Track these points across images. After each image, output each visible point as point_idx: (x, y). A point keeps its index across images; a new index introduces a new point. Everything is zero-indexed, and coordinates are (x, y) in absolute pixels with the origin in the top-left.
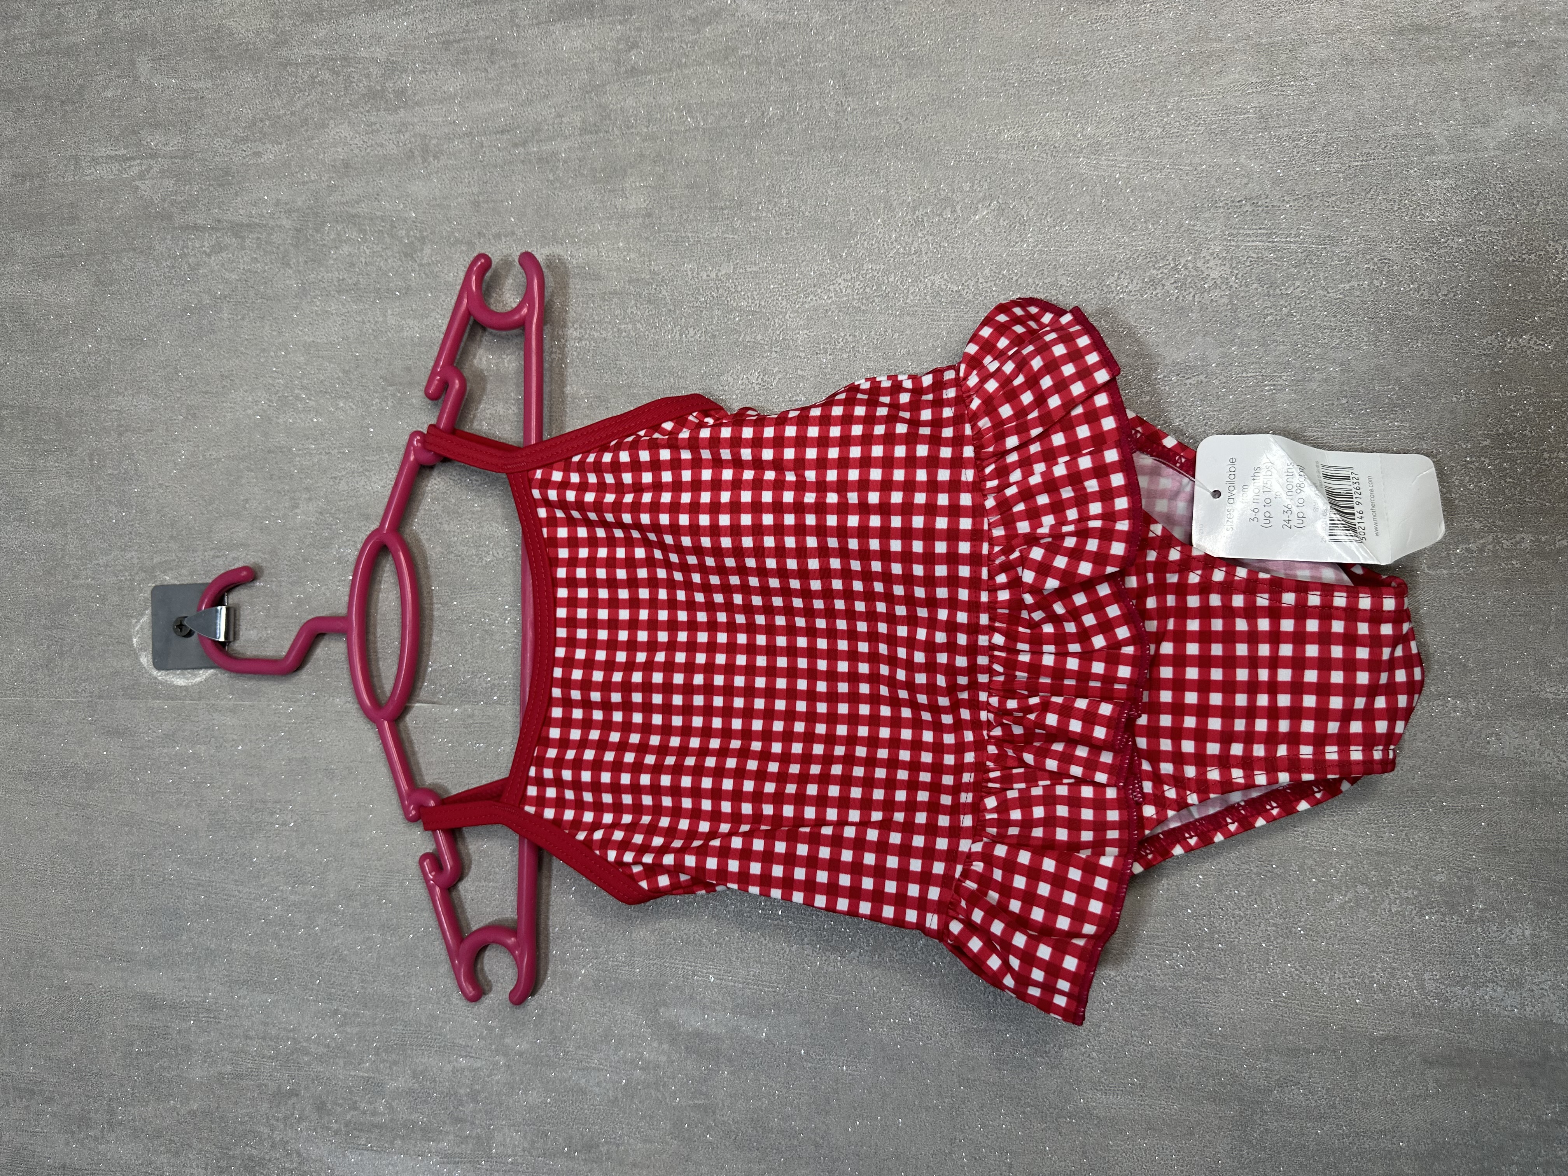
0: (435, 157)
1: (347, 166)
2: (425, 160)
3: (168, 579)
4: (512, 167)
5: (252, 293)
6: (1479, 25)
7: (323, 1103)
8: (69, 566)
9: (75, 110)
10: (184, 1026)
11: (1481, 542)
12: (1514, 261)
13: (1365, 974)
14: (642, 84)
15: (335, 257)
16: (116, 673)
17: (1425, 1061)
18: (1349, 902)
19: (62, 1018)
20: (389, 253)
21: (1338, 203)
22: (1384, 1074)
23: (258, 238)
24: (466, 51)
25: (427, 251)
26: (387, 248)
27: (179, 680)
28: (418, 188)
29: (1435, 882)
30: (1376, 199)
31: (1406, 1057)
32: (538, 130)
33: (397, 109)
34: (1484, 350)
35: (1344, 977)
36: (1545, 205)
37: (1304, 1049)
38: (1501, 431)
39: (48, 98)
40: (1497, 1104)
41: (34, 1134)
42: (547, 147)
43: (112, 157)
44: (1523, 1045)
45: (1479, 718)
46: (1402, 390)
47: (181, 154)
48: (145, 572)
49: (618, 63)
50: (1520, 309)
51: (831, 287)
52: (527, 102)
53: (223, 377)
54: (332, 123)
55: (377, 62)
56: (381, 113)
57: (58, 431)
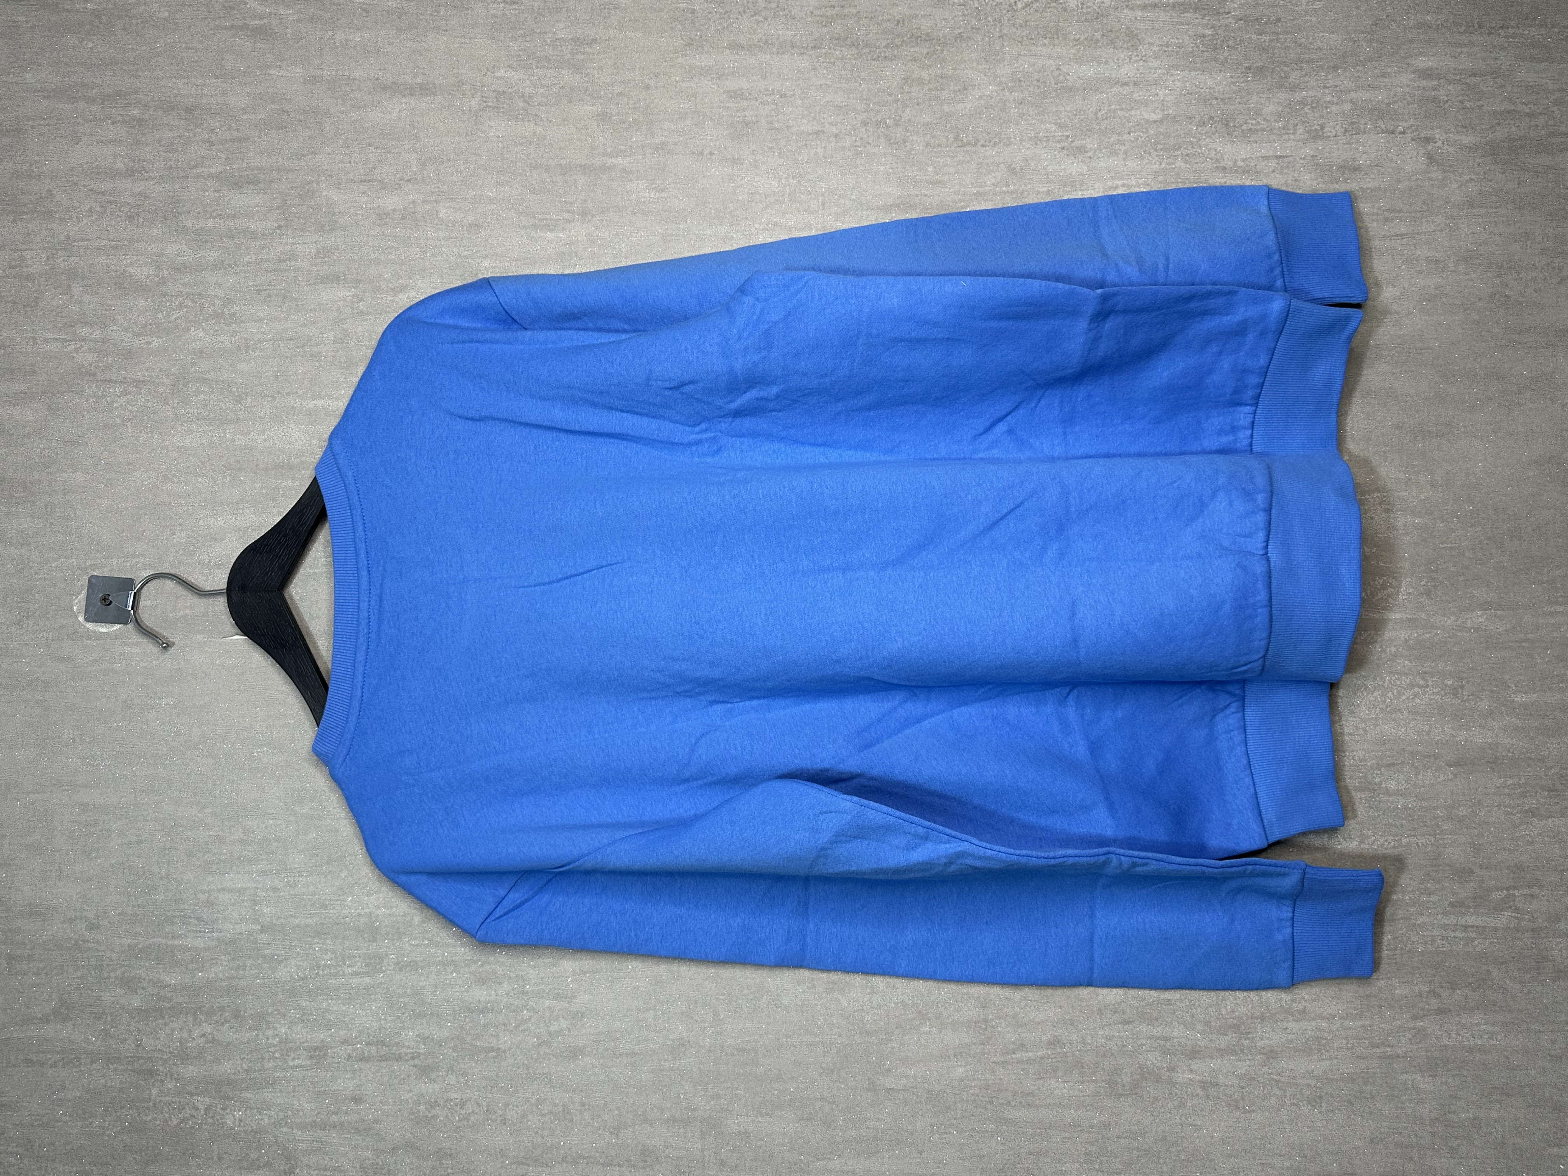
0: (253, 351)
1: (201, 352)
2: (247, 352)
3: (96, 574)
4: (296, 358)
5: (146, 418)
7: (191, 852)
8: (31, 568)
9: (33, 311)
10: (106, 818)
14: (368, 320)
15: (195, 401)
16: (62, 627)
19: (29, 821)
20: (227, 400)
23: (149, 389)
25: (249, 400)
26: (226, 397)
27: (103, 629)
28: (243, 366)
32: (310, 340)
33: (231, 323)
39: (15, 303)
41: (10, 888)
42: (315, 349)
43: (57, 339)
47: (101, 340)
48: (82, 570)
49: (353, 309)
52: (304, 325)
53: (129, 464)
54: (193, 329)
55: (219, 298)
56: (222, 325)
57: (24, 492)
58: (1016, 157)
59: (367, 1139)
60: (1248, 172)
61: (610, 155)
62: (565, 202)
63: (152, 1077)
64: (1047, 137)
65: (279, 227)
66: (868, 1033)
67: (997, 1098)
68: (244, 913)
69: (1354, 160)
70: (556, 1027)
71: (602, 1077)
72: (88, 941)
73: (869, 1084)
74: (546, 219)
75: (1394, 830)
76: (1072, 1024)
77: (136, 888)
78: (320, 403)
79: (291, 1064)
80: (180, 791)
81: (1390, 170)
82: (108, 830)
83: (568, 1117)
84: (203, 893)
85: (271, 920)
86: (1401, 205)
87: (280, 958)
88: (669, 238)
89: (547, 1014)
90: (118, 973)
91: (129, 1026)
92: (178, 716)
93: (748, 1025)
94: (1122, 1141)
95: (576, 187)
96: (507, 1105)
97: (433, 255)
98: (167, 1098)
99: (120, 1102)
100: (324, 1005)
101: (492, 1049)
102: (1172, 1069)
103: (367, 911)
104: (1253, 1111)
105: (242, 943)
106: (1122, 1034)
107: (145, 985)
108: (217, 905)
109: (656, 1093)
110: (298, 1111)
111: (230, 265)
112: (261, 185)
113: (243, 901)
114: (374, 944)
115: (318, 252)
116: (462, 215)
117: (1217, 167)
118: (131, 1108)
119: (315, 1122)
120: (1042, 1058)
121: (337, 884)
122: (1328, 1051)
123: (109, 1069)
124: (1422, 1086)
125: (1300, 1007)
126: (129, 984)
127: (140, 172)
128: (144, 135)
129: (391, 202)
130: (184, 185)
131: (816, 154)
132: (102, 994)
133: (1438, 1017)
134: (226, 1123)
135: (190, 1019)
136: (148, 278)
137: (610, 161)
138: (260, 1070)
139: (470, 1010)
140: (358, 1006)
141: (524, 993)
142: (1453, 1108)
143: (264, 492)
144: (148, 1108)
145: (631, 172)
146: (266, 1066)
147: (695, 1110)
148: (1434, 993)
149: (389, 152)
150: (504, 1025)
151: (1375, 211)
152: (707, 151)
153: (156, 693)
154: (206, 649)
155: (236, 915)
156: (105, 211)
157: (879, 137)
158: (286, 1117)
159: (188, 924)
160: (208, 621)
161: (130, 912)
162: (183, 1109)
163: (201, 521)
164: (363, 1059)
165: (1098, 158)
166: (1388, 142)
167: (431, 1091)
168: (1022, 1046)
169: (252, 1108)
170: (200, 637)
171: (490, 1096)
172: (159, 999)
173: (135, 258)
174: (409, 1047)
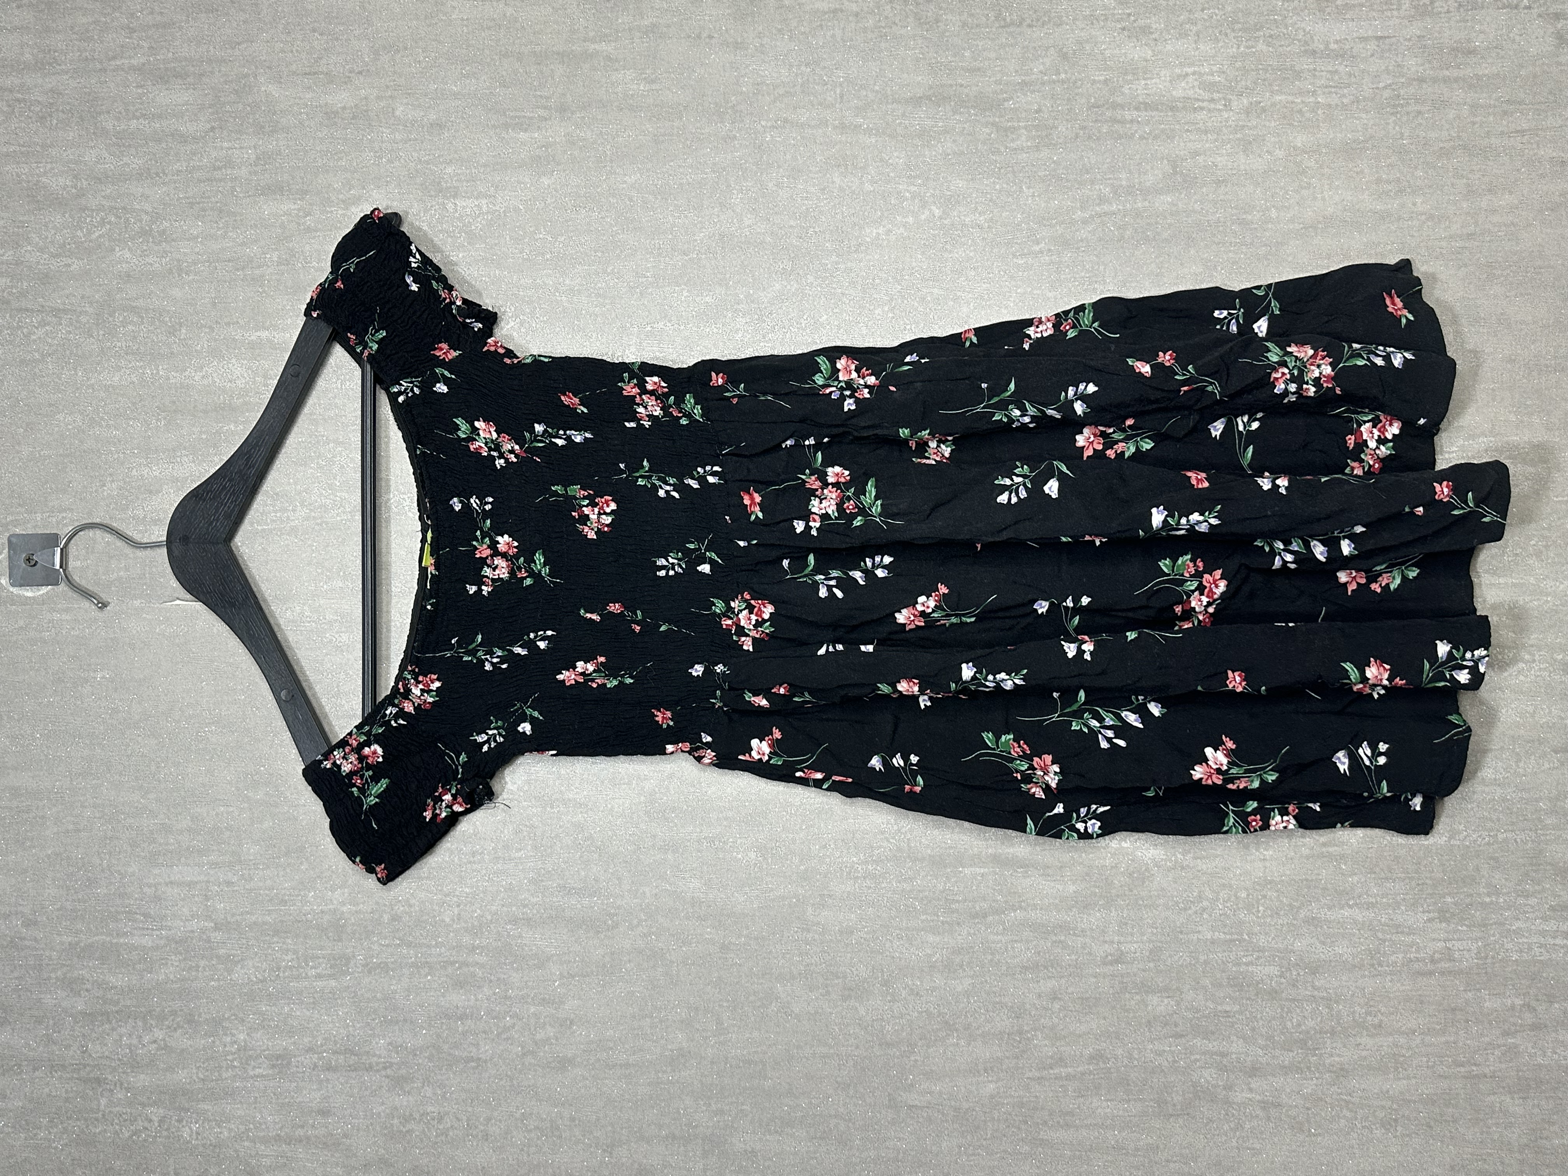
0: (186, 274)
1: (129, 276)
2: (179, 275)
3: (18, 531)
4: (236, 283)
5: (68, 352)
7: (135, 841)
10: (40, 804)
14: (314, 237)
15: (123, 332)
20: (159, 331)
23: (71, 319)
24: (204, 210)
25: (184, 331)
26: (157, 328)
27: (29, 593)
28: (176, 293)
32: (251, 261)
33: (161, 241)
42: (257, 272)
47: (14, 262)
49: (299, 224)
52: (243, 244)
53: (50, 405)
54: (117, 249)
55: (147, 213)
56: (150, 244)
58: (1068, 39)
59: (336, 1155)
60: (1342, 56)
61: (593, 41)
62: (541, 96)
63: (100, 1086)
64: (1105, 15)
65: (213, 129)
66: (888, 1045)
67: (1032, 1117)
68: (195, 909)
69: (1469, 41)
70: (543, 1034)
71: (593, 1090)
72: (25, 939)
73: (890, 1100)
74: (519, 117)
75: (1489, 825)
76: (1117, 1038)
77: (76, 881)
78: (264, 334)
79: (251, 1073)
80: (121, 774)
81: (1511, 53)
82: (43, 817)
83: (557, 1133)
84: (150, 887)
85: (226, 918)
86: (1522, 96)
87: (236, 959)
88: (661, 138)
89: (533, 1021)
90: (59, 973)
91: (74, 1031)
92: (116, 691)
93: (756, 1034)
94: (1172, 1165)
95: (553, 78)
96: (489, 1119)
97: (390, 161)
98: (117, 1109)
99: (66, 1113)
100: (286, 1009)
101: (472, 1059)
102: (1229, 1088)
103: (331, 907)
104: (1320, 1134)
105: (194, 941)
106: (1173, 1049)
107: (89, 986)
108: (165, 900)
109: (653, 1108)
110: (260, 1124)
111: (157, 174)
112: (190, 80)
113: (193, 896)
114: (340, 944)
115: (258, 158)
116: (422, 114)
117: (1306, 51)
118: (78, 1119)
119: (278, 1135)
120: (1083, 1074)
121: (297, 877)
122: (1405, 1070)
123: (53, 1077)
124: (1511, 1109)
125: (1376, 1021)
126: (72, 985)
127: (50, 64)
128: (54, 21)
129: (341, 98)
130: (103, 79)
131: (833, 36)
132: (42, 996)
133: (1533, 1033)
134: (182, 1136)
135: (140, 1024)
136: (64, 189)
137: (592, 47)
138: (218, 1080)
139: (447, 1016)
140: (323, 1011)
141: (506, 997)
142: (1545, 1133)
143: (204, 437)
144: (97, 1119)
145: (617, 60)
146: (224, 1075)
147: (696, 1126)
148: (1529, 1006)
149: (337, 39)
150: (484, 1032)
151: (1492, 102)
152: (704, 35)
153: (90, 665)
154: (144, 615)
155: (185, 910)
156: (13, 112)
157: (907, 17)
158: (249, 1130)
159: (135, 921)
160: (145, 584)
161: (70, 907)
162: (135, 1120)
163: (135, 470)
164: (329, 1068)
165: (1166, 40)
166: (1510, 18)
167: (405, 1103)
168: (1061, 1061)
169: (210, 1121)
170: (137, 603)
171: (470, 1109)
172: (105, 1003)
173: (49, 166)
174: (380, 1057)
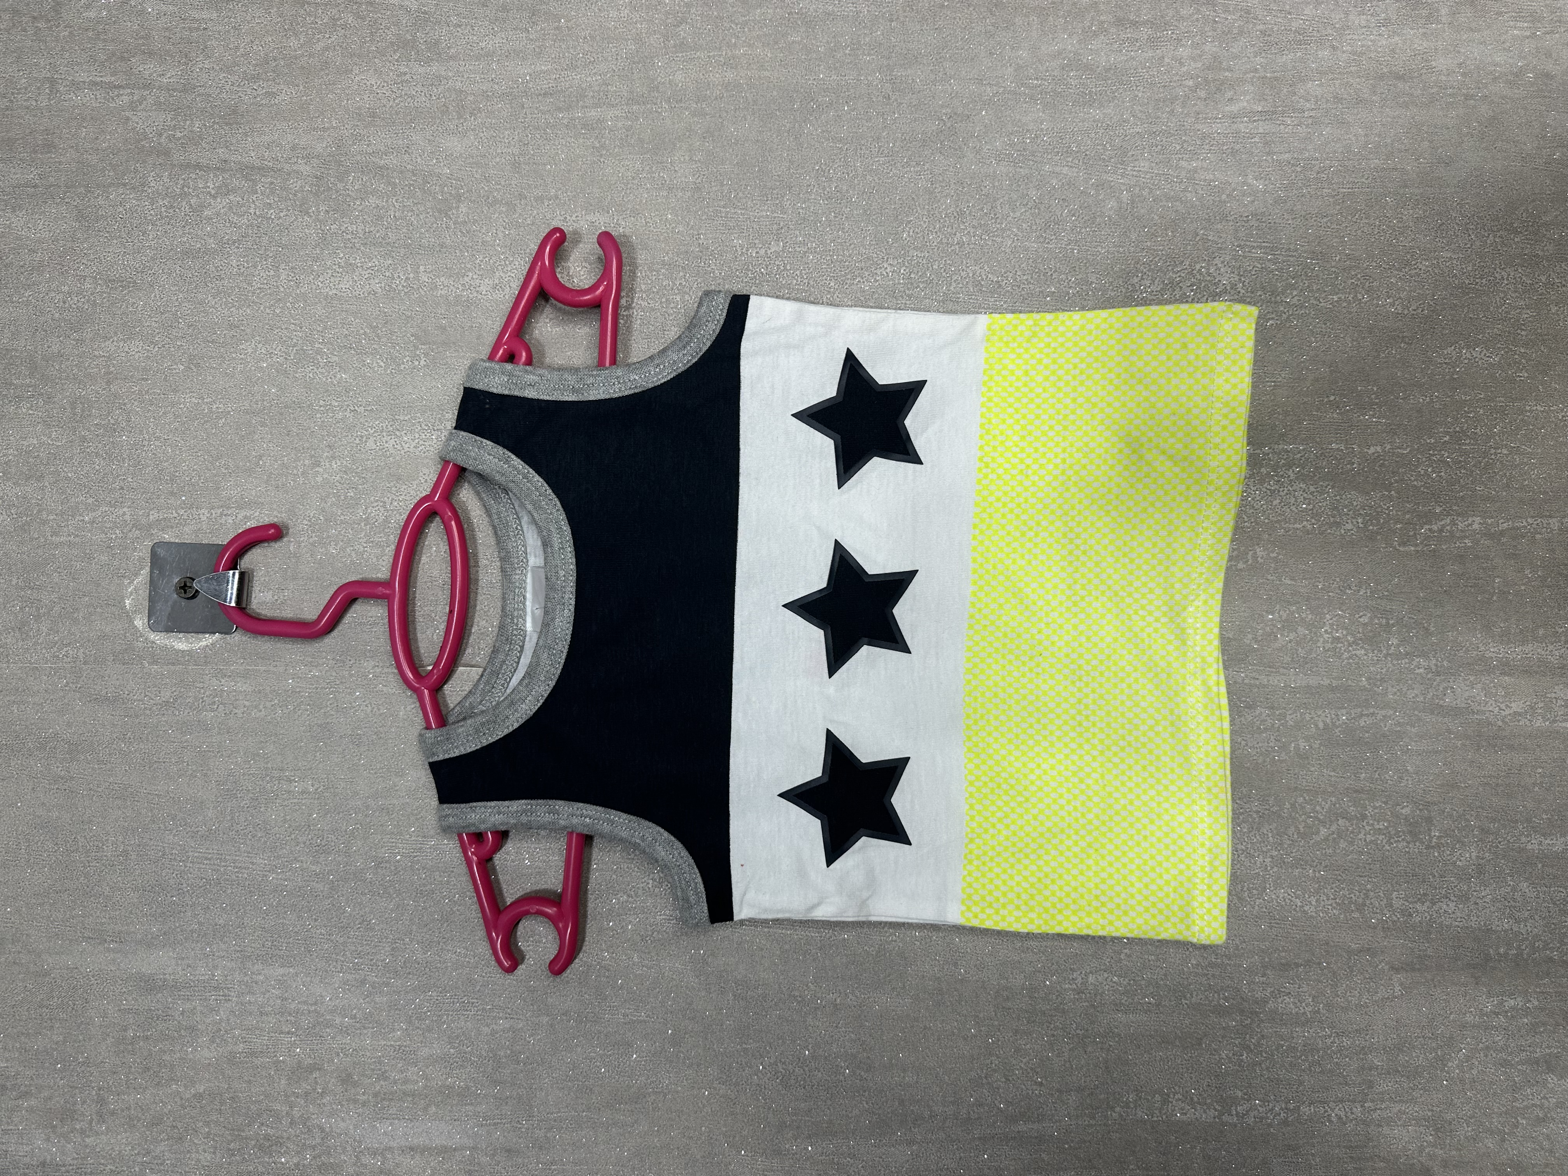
0: (472, 114)
1: (373, 115)
2: (460, 117)
3: (167, 537)
4: (555, 131)
5: (265, 239)
6: (1444, 78)
7: (350, 1076)
8: (44, 522)
9: (50, 28)
10: (188, 1006)
11: (1443, 523)
12: (1469, 284)
13: (1345, 896)
14: (691, 60)
15: (360, 208)
16: (104, 637)
17: (1392, 968)
18: (1332, 834)
20: (422, 208)
21: (1329, 224)
22: (1359, 982)
23: (272, 183)
25: (463, 209)
26: (419, 203)
27: (181, 643)
28: (454, 144)
29: (1402, 814)
30: (1360, 223)
31: (1377, 965)
32: (583, 96)
33: (428, 61)
34: (1445, 359)
35: (1328, 900)
36: (1495, 237)
37: (1295, 963)
38: (1458, 429)
39: (16, 12)
40: (1449, 1002)
42: (593, 113)
43: (95, 84)
44: (1469, 950)
45: (1438, 674)
46: (1379, 390)
47: (180, 87)
48: (139, 529)
50: (1474, 325)
51: (878, 272)
52: (571, 67)
53: (232, 326)
54: (356, 70)
56: (412, 64)
57: (31, 375)
82: (191, 1029)
84: (374, 1153)
92: (325, 815)
153: (282, 770)
163: (372, 440)
